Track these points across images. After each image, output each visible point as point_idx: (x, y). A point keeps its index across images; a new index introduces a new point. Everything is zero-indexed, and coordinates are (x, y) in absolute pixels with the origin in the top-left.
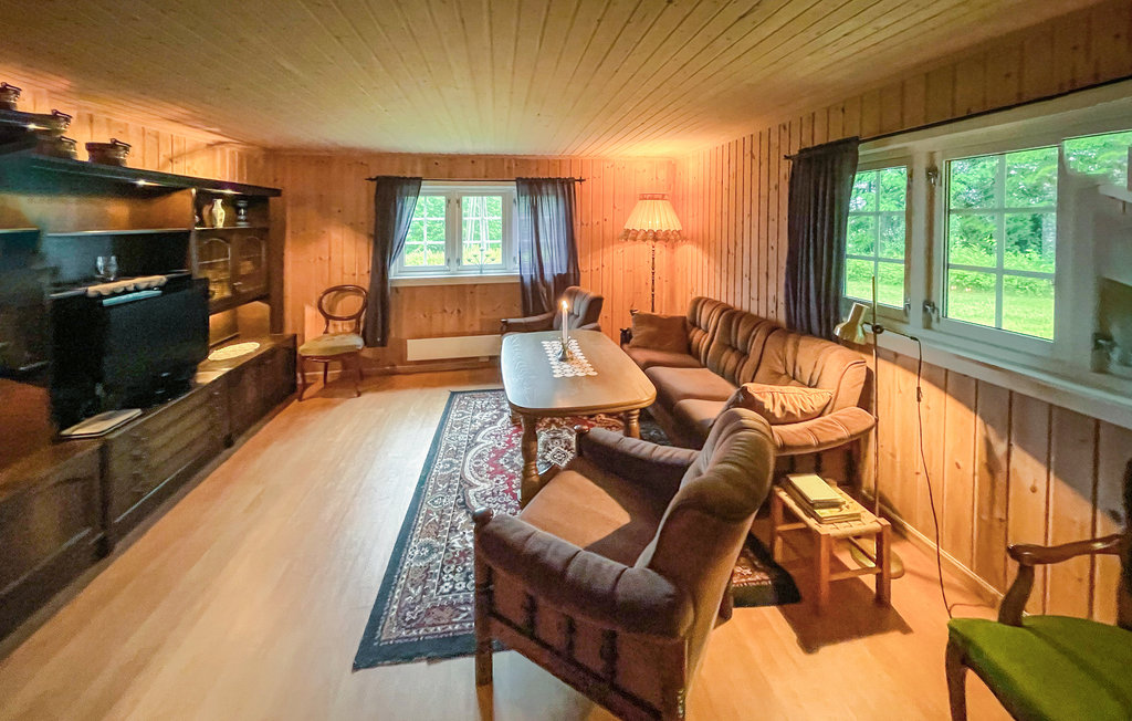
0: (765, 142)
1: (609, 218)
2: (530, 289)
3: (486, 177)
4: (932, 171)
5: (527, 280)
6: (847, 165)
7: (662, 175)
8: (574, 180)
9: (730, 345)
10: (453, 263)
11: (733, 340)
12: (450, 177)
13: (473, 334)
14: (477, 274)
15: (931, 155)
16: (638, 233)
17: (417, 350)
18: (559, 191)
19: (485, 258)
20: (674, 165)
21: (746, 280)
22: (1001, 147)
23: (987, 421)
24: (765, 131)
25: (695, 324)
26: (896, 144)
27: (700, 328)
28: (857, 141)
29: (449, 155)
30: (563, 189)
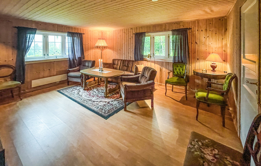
0: (127, 31)
1: (90, 43)
2: (72, 61)
3: (57, 30)
4: (153, 37)
5: (71, 59)
6: (144, 36)
7: (100, 34)
8: (82, 34)
9: (124, 66)
10: (46, 55)
11: (125, 64)
12: (46, 30)
13: (54, 76)
14: (55, 58)
15: (153, 36)
16: (100, 47)
17: (35, 83)
18: (79, 37)
19: (57, 54)
20: (102, 33)
21: (124, 55)
22: (160, 35)
23: (160, 65)
24: (127, 29)
25: (114, 64)
26: (149, 34)
27: (115, 64)
28: (145, 33)
29: (46, 23)
30: (80, 36)
